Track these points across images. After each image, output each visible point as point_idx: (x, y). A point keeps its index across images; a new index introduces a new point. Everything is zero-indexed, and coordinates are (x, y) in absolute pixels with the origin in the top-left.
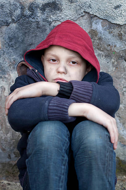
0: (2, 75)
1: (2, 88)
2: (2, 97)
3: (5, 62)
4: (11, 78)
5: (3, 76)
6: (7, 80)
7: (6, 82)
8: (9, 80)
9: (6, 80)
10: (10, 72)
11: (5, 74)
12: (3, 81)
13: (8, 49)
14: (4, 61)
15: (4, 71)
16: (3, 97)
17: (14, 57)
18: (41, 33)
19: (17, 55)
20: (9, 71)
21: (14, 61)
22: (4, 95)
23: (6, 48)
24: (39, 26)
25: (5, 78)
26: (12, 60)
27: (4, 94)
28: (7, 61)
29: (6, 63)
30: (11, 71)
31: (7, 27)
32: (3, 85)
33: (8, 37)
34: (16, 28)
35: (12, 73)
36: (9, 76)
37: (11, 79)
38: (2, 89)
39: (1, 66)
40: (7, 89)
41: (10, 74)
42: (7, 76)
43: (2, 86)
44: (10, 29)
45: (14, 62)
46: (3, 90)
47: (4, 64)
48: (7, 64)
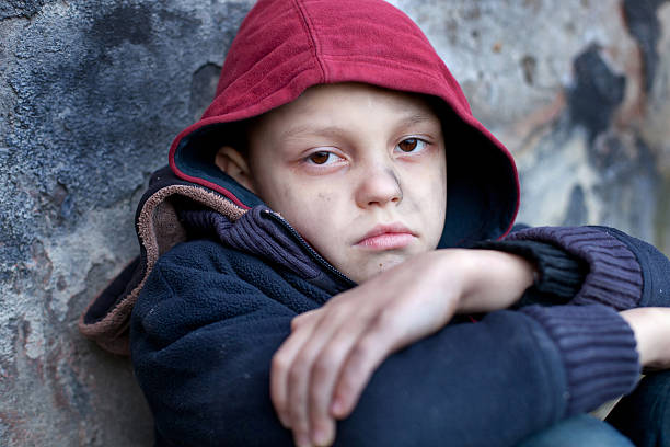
0: (10, 265)
1: (15, 324)
2: (19, 369)
3: (18, 199)
4: (51, 268)
5: (13, 268)
6: (34, 281)
7: (31, 292)
8: (45, 279)
9: (30, 286)
10: (46, 241)
11: (21, 256)
12: (18, 292)
13: (33, 133)
14: (13, 194)
15: (18, 245)
16: (21, 365)
17: (61, 166)
18: (174, 41)
19: (72, 157)
20: (39, 237)
21: (63, 186)
22: (28, 358)
23: (20, 130)
24: (170, 10)
25: (26, 273)
26: (51, 185)
27: (25, 349)
28: (27, 190)
29: (22, 205)
30: (49, 236)
31: (24, 22)
32: (20, 309)
33: (33, 73)
34: (70, 26)
35: (54, 245)
36: (43, 263)
37: (54, 274)
38: (16, 331)
39: (4, 219)
40: (35, 326)
41: (44, 254)
42: (31, 264)
43: (12, 315)
44: (42, 30)
45: (62, 193)
46: (21, 332)
47: (17, 209)
48: (28, 206)
